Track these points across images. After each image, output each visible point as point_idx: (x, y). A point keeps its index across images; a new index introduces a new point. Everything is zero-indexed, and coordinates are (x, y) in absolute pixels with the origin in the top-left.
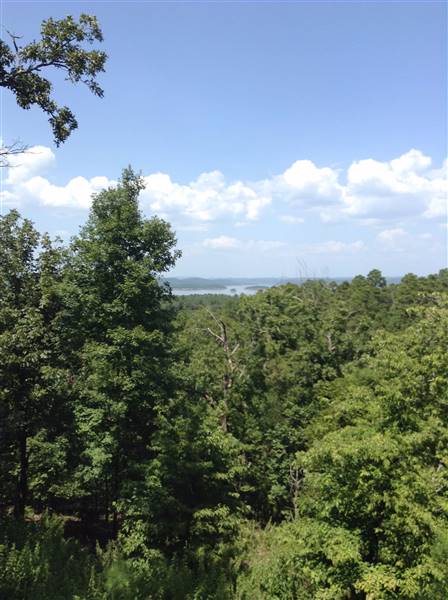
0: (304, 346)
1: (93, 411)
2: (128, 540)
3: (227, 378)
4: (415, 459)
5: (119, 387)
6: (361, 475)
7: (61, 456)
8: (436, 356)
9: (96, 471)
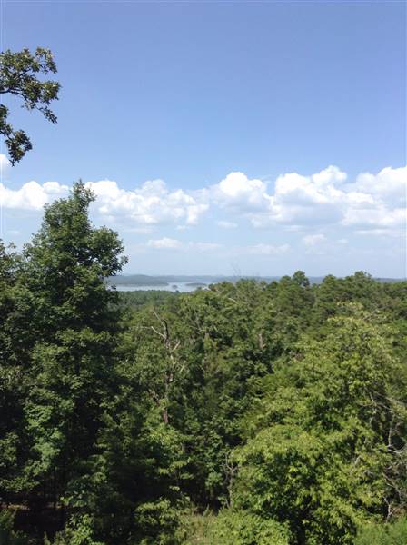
0: (239, 344)
1: (42, 408)
2: (75, 534)
3: (168, 373)
4: (337, 456)
5: (68, 386)
6: (290, 470)
7: (11, 452)
8: (353, 362)
9: (45, 465)
